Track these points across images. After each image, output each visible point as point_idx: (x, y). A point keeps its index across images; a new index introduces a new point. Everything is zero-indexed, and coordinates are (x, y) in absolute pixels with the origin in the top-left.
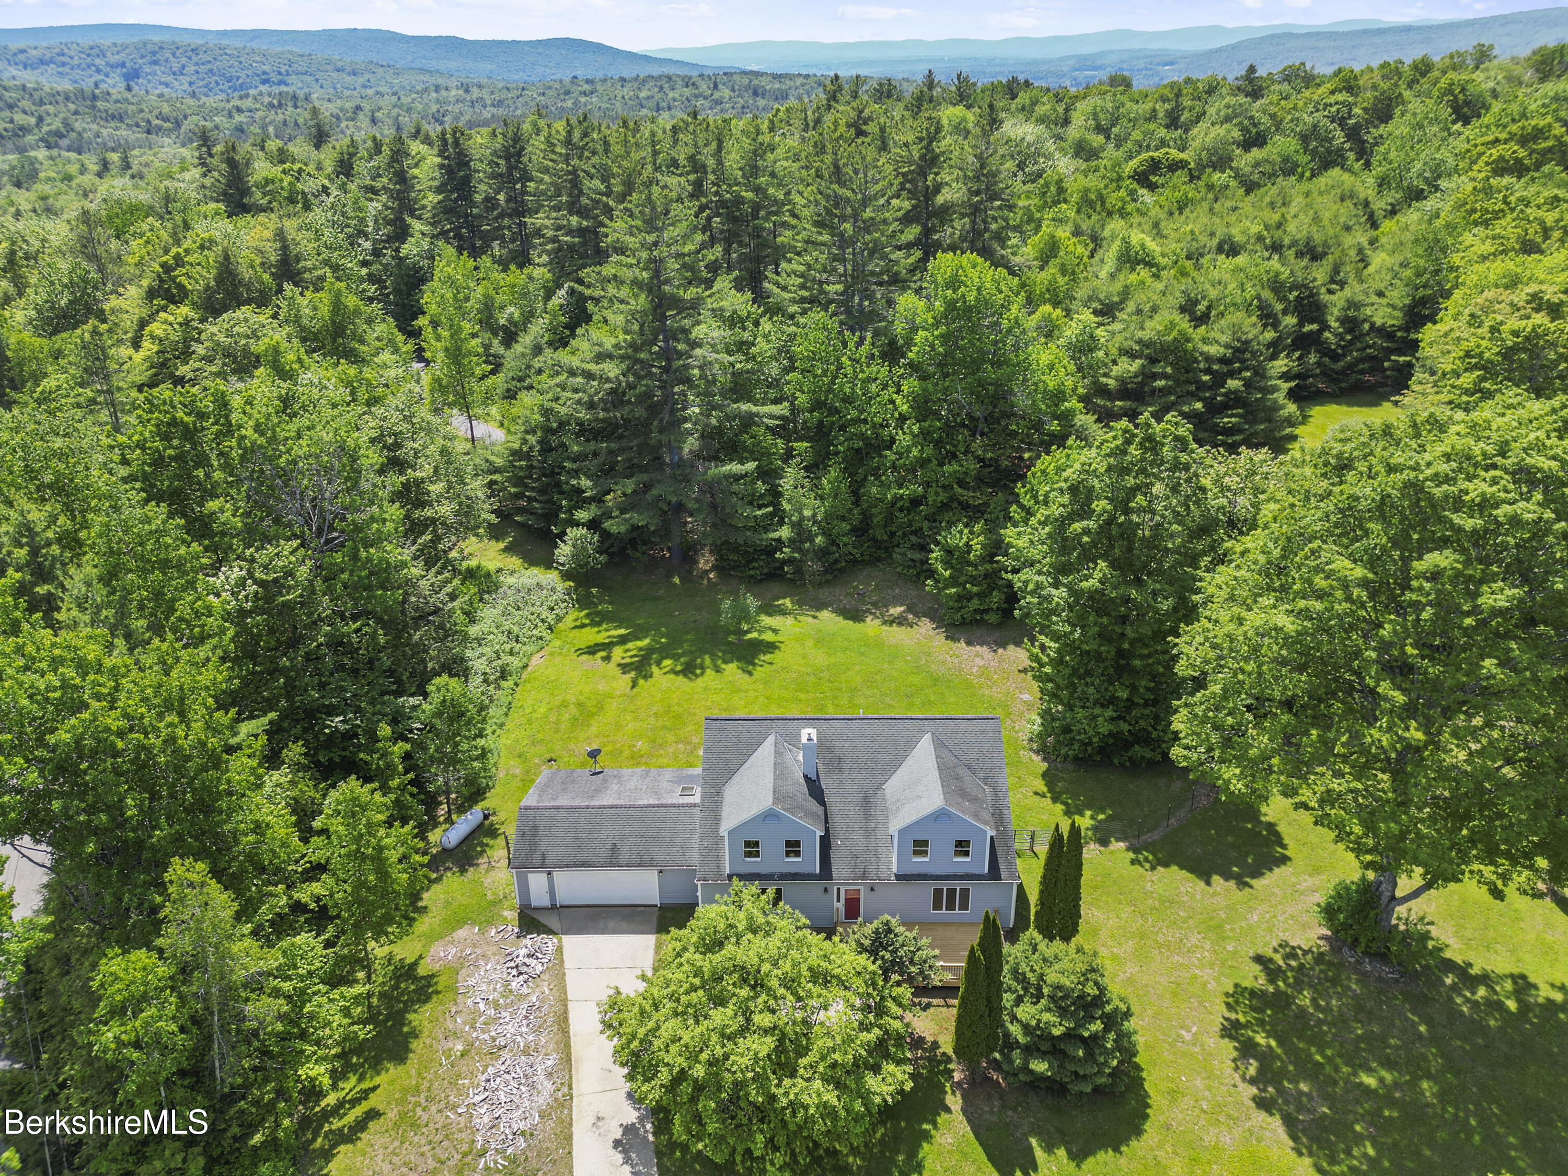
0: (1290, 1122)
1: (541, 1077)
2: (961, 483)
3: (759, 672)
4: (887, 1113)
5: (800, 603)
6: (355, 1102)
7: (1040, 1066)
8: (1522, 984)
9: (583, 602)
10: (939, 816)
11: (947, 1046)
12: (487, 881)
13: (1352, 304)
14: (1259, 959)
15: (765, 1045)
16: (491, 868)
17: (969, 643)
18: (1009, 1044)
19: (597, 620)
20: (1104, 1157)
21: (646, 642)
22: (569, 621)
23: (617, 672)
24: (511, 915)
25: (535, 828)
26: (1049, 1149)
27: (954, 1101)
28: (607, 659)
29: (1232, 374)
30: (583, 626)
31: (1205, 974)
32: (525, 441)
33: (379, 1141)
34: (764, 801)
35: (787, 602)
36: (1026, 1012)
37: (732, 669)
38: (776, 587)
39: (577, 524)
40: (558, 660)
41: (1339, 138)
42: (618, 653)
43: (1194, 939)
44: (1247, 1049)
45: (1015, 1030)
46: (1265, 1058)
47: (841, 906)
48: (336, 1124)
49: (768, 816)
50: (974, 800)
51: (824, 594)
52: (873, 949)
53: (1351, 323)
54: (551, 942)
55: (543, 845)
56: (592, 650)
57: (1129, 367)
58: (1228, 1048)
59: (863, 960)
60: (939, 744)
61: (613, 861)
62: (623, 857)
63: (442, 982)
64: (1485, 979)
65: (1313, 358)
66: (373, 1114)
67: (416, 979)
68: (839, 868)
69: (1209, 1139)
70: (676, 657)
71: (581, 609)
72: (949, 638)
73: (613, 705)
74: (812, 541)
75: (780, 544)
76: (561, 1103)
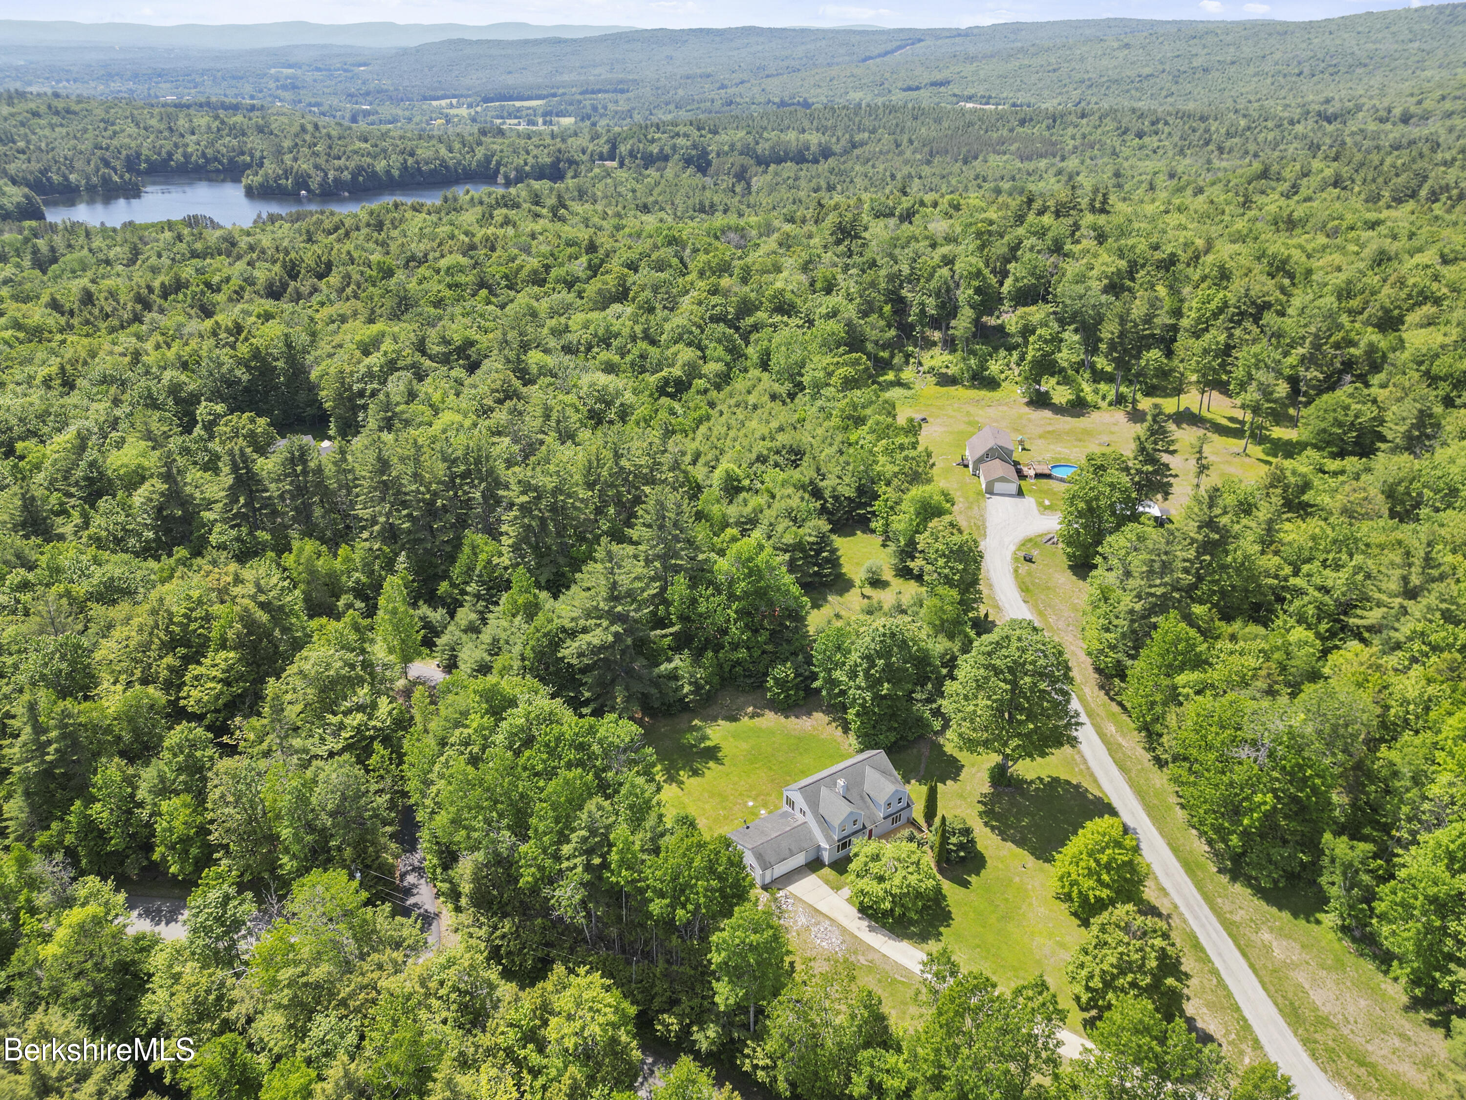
1: (829, 928)
3: (725, 762)
7: (962, 854)
8: (1041, 779)
10: (895, 793)
14: (979, 802)
17: (797, 717)
20: (983, 872)
23: (668, 785)
25: (760, 855)
26: (971, 876)
27: (939, 877)
29: (821, 550)
31: (968, 811)
33: (804, 967)
34: (847, 810)
36: (953, 840)
37: (712, 765)
41: (737, 338)
43: (963, 801)
44: (993, 828)
46: (998, 828)
47: (867, 836)
49: (844, 817)
54: (784, 892)
55: (767, 859)
58: (988, 830)
60: (872, 768)
61: (792, 854)
64: (1032, 782)
68: (867, 823)
69: (1002, 855)
70: (684, 769)
72: (787, 717)
73: (686, 800)
74: (703, 687)
75: (686, 696)
76: (844, 930)
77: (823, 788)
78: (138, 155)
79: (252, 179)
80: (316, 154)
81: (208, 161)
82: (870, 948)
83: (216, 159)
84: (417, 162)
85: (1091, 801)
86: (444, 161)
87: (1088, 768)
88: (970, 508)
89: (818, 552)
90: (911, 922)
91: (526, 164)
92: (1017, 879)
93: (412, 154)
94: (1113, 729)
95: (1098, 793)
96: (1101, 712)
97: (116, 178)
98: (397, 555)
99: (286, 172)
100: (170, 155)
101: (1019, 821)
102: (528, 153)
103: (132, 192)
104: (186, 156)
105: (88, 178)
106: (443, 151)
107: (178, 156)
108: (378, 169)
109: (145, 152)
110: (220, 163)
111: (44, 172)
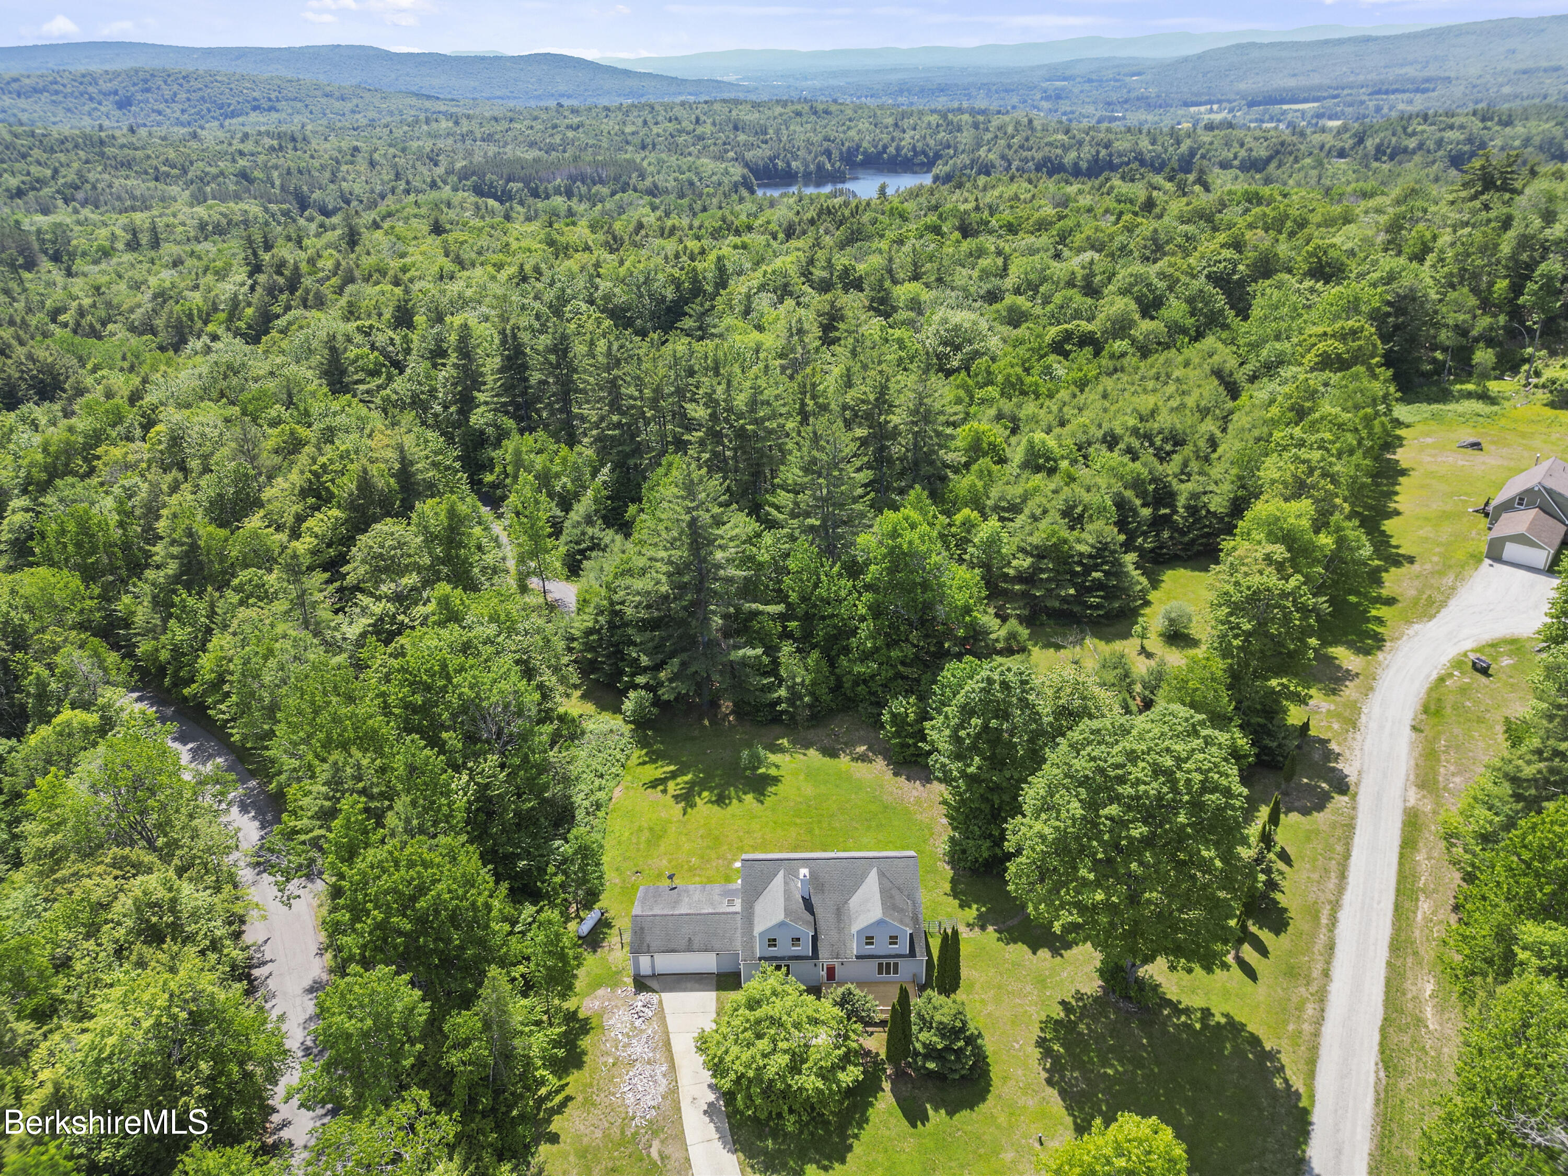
0: (1063, 1094)
1: (659, 1077)
2: (903, 663)
3: (768, 801)
4: (849, 1092)
5: (794, 742)
6: (557, 1092)
7: (931, 1065)
8: (1207, 1013)
9: (643, 742)
10: (879, 923)
11: (883, 1056)
12: (610, 959)
13: (1194, 496)
14: (1063, 1003)
15: (784, 1059)
16: (611, 950)
17: (908, 779)
18: (916, 1053)
19: (654, 757)
20: (965, 1113)
21: (689, 777)
22: (634, 760)
23: (672, 802)
24: (629, 980)
25: (642, 929)
26: (936, 1110)
27: (887, 1085)
28: (665, 791)
29: (1096, 568)
30: (644, 763)
31: (1032, 1010)
32: (597, 621)
33: (576, 1113)
34: (780, 916)
35: (784, 742)
36: (924, 1036)
37: (749, 798)
38: (775, 729)
39: (635, 687)
40: (632, 793)
41: (1220, 301)
42: (671, 785)
43: (1029, 988)
44: (1048, 1052)
45: (918, 1046)
46: (1056, 1059)
47: (824, 973)
48: (549, 1105)
49: (782, 924)
50: (901, 911)
51: (811, 734)
52: (842, 1002)
53: (1193, 510)
54: (654, 997)
55: (648, 939)
56: (654, 784)
57: (1025, 563)
58: (1036, 1053)
59: (837, 1011)
60: (881, 874)
61: (689, 949)
62: (695, 947)
63: (594, 1022)
64: (1187, 1011)
65: (1166, 534)
66: (569, 1099)
67: (578, 1020)
68: (823, 953)
69: (1021, 1103)
70: (711, 789)
71: (642, 748)
72: (896, 774)
73: (672, 829)
74: (801, 699)
75: (779, 701)
76: (673, 1092)
77: (781, 874)
78: (858, 147)
79: (940, 169)
80: (1009, 146)
81: (916, 154)
82: (680, 1137)
83: (924, 152)
84: (1110, 155)
85: (1274, 1094)
87: (1317, 1034)
88: (1441, 573)
89: (1087, 570)
90: (776, 1132)
91: (1235, 158)
92: (1008, 1156)
93: (1107, 147)
94: (1429, 988)
95: (1298, 1084)
96: (1428, 952)
97: (828, 166)
98: (603, 465)
99: (973, 161)
100: (885, 147)
101: (1105, 1063)
102: (1242, 145)
103: (837, 177)
104: (898, 149)
105: (807, 166)
106: (1142, 143)
107: (892, 150)
108: (1066, 161)
109: (865, 144)
110: (926, 155)
111: (772, 159)
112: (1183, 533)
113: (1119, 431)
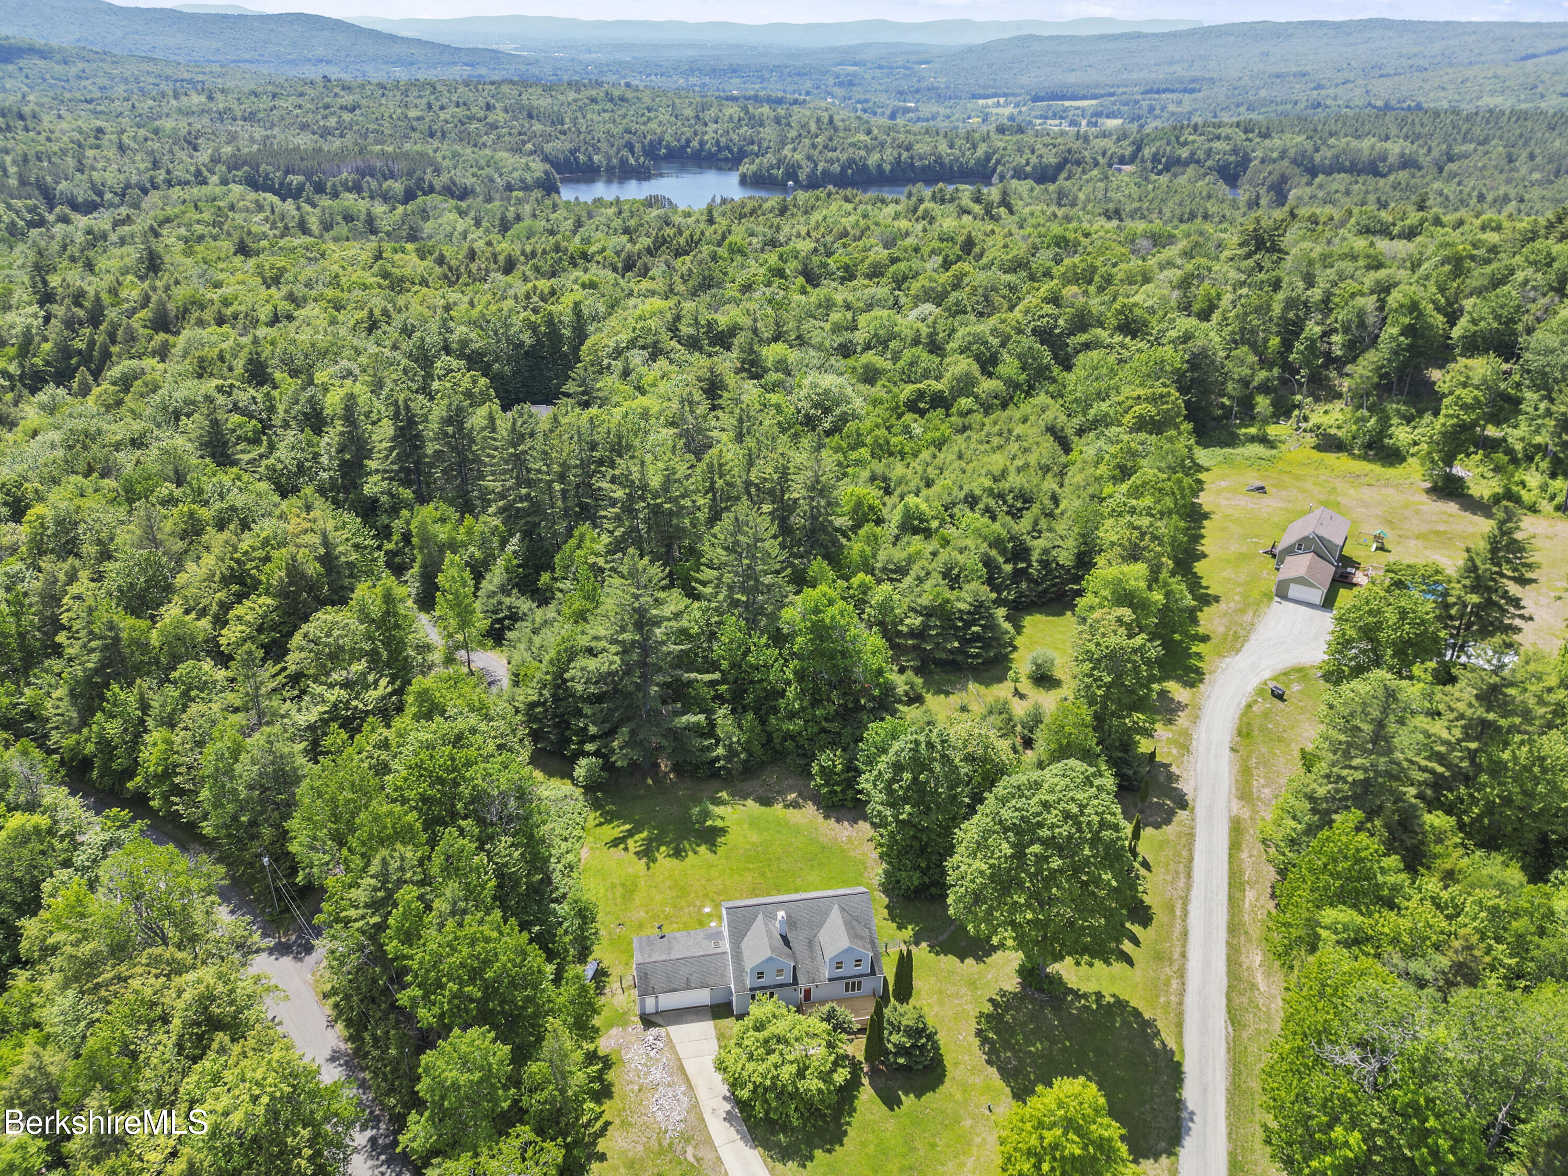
0: (1000, 1069)
1: (681, 1096)
2: (826, 720)
3: (720, 850)
4: (840, 1089)
5: (732, 794)
6: (597, 1119)
7: (901, 1061)
8: (1099, 995)
9: (595, 804)
10: (848, 950)
11: (860, 1056)
12: (615, 1002)
13: (1046, 551)
14: (991, 1000)
15: (793, 1069)
16: (613, 995)
17: (838, 821)
18: (887, 1052)
19: (609, 818)
20: (929, 1095)
21: (646, 834)
22: (592, 822)
23: (635, 858)
24: (637, 1019)
25: (646, 974)
26: (907, 1094)
27: (865, 1081)
28: (626, 849)
29: (974, 623)
30: (602, 824)
31: (968, 1007)
32: (541, 695)
33: (617, 1134)
34: (768, 954)
35: (724, 795)
36: (894, 1038)
37: (703, 849)
38: (715, 784)
39: (588, 754)
40: (597, 853)
41: (1047, 357)
42: (630, 842)
43: (964, 990)
44: (985, 1040)
45: (890, 1046)
46: (992, 1043)
47: (802, 996)
48: (592, 1130)
49: (770, 960)
50: (862, 938)
51: (747, 786)
52: (828, 1018)
53: (1045, 564)
54: (662, 1031)
55: (652, 982)
56: (615, 843)
57: (916, 621)
58: (977, 1041)
59: (825, 1025)
60: (842, 910)
61: (688, 987)
62: (693, 984)
63: (614, 1058)
64: (1085, 996)
65: (1024, 585)
66: (607, 1124)
67: (600, 1058)
68: (801, 979)
69: (970, 1081)
70: (667, 844)
71: (596, 810)
72: (827, 817)
73: (642, 882)
74: (738, 755)
75: (717, 759)
76: (695, 1106)
77: (760, 917)
78: (661, 140)
79: (747, 167)
80: (814, 146)
81: (720, 149)
82: (709, 1142)
83: (728, 148)
84: (908, 158)
85: (1155, 1052)
86: (940, 157)
87: (1181, 1003)
89: (968, 625)
90: (786, 1128)
91: (1028, 164)
92: (967, 1123)
93: (907, 149)
94: (1258, 959)
95: (1172, 1044)
96: (1256, 931)
97: (632, 161)
98: (512, 535)
99: (779, 161)
100: (688, 141)
101: (1028, 1042)
102: (1033, 152)
103: (642, 174)
104: (702, 143)
105: (609, 160)
106: (943, 148)
107: (695, 144)
108: (870, 162)
109: (667, 138)
110: (731, 151)
111: (573, 152)
112: (1037, 583)
113: (978, 492)
